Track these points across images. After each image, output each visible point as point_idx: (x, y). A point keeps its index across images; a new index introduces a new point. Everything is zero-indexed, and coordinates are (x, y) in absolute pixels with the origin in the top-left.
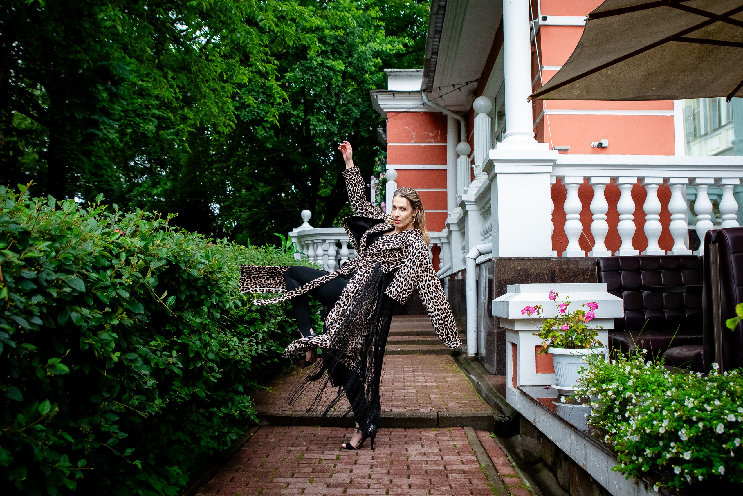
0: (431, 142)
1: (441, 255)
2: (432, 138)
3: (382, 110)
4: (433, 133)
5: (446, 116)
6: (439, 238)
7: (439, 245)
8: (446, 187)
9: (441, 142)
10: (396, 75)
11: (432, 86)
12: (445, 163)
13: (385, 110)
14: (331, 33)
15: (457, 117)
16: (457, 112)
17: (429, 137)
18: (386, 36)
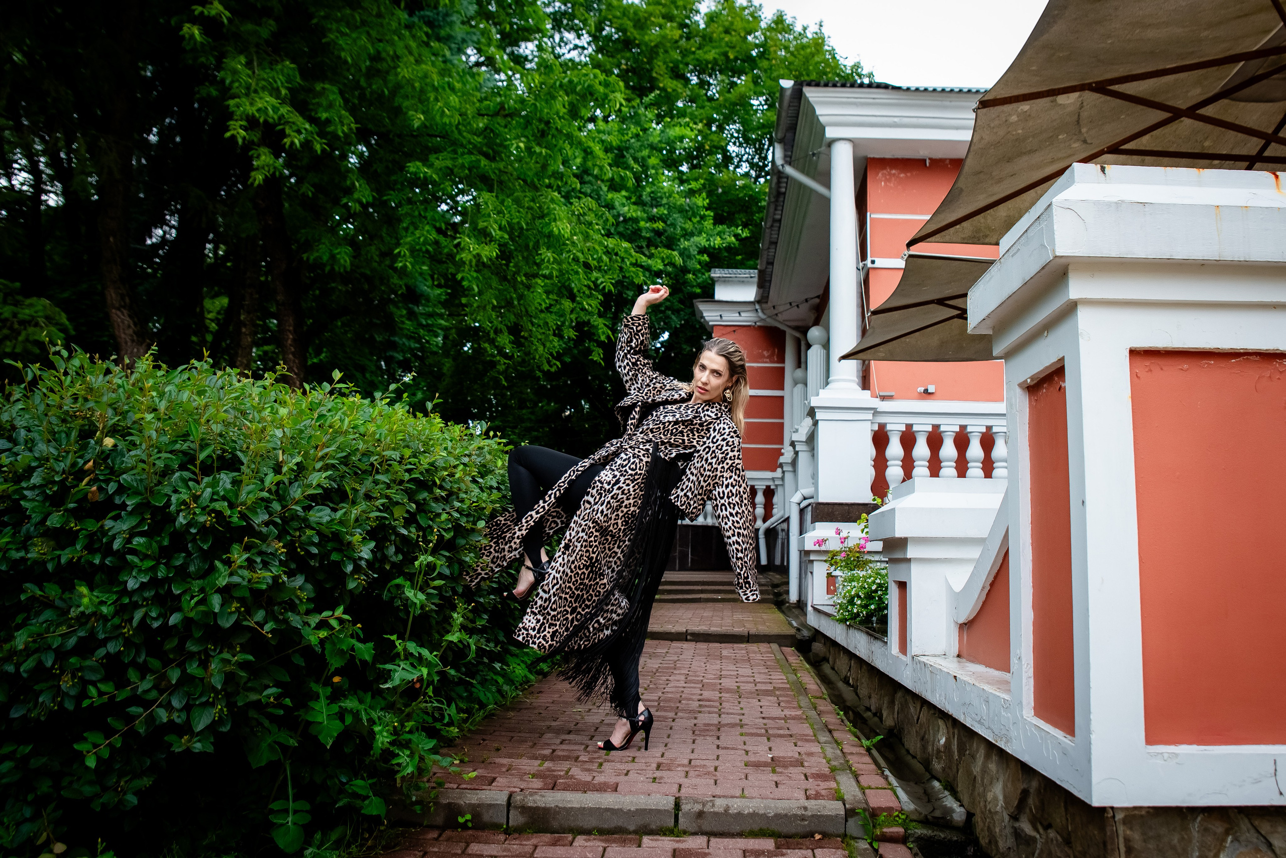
0: (766, 362)
1: (775, 500)
2: (767, 358)
3: (708, 322)
4: (768, 351)
5: (784, 332)
6: (773, 479)
7: (772, 487)
8: (782, 417)
9: (778, 362)
10: (725, 281)
11: (768, 297)
12: (782, 388)
13: (711, 323)
14: (648, 225)
15: (798, 335)
16: (796, 328)
17: (764, 357)
18: (714, 224)
